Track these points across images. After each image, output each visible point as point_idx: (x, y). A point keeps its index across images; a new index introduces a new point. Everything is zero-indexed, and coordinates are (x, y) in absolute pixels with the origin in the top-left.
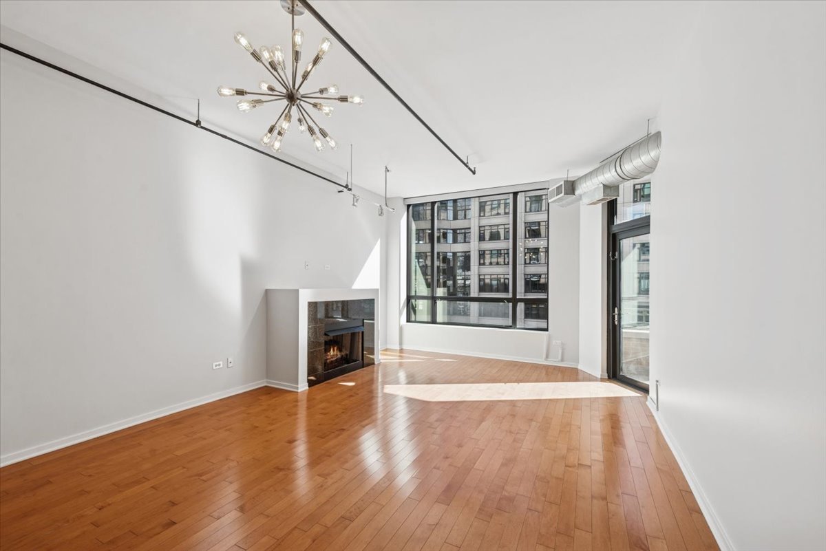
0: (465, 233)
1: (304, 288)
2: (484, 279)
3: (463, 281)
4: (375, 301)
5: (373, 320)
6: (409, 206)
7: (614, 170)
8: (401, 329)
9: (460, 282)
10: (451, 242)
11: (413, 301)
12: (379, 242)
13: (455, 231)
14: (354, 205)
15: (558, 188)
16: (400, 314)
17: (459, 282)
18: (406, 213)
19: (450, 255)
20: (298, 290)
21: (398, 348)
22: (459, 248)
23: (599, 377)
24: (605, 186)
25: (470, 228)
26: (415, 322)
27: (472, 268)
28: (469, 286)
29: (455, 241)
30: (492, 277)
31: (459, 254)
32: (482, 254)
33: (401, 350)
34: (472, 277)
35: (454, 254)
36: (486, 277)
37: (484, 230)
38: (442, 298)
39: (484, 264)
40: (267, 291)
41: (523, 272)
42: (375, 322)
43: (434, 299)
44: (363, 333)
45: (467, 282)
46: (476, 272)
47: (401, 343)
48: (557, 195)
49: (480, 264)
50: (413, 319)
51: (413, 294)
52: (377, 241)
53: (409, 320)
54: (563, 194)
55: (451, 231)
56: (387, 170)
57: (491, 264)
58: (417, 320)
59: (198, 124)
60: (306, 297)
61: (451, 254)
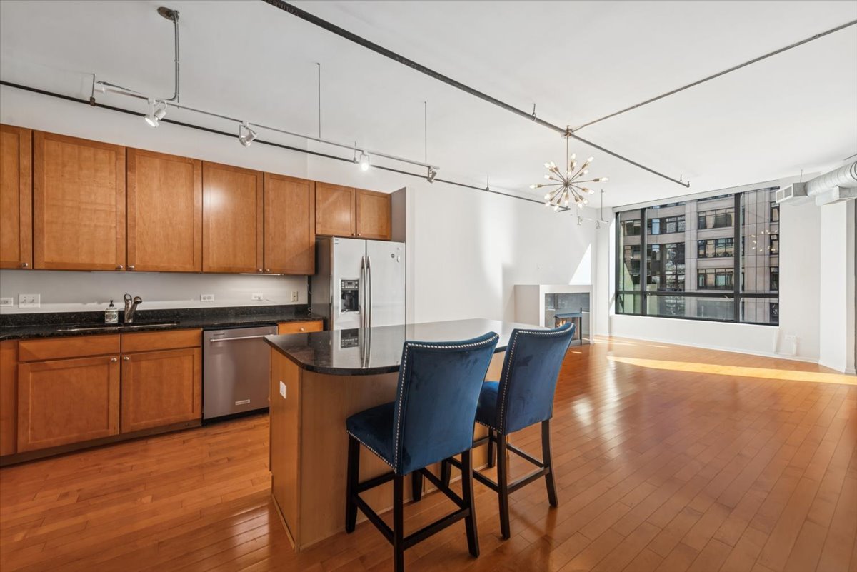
0: (677, 222)
1: (544, 284)
2: (705, 275)
3: (674, 277)
4: (590, 295)
5: (589, 311)
6: (617, 214)
7: (849, 174)
8: (610, 319)
9: (670, 277)
10: (658, 233)
11: (621, 296)
12: (590, 245)
13: (662, 221)
14: (578, 224)
15: (787, 190)
16: (610, 305)
17: (668, 277)
18: (615, 219)
19: (656, 249)
20: (538, 286)
21: (608, 335)
22: (670, 238)
23: (844, 371)
24: (841, 188)
25: (684, 215)
26: (623, 313)
27: (687, 260)
28: (683, 282)
29: (663, 231)
30: (717, 271)
31: (667, 246)
32: (702, 245)
33: (611, 337)
34: (687, 272)
35: (662, 246)
36: (708, 271)
37: (705, 217)
38: (652, 293)
39: (705, 256)
40: (515, 287)
41: (767, 265)
42: (590, 313)
43: (644, 294)
44: (581, 318)
45: (680, 278)
46: (694, 266)
47: (610, 331)
48: (785, 197)
49: (699, 256)
50: (621, 311)
51: (621, 289)
52: (588, 246)
53: (617, 312)
54: (792, 196)
55: (658, 221)
56: (602, 192)
57: (716, 255)
58: (625, 312)
59: (487, 190)
60: (545, 289)
61: (658, 246)
